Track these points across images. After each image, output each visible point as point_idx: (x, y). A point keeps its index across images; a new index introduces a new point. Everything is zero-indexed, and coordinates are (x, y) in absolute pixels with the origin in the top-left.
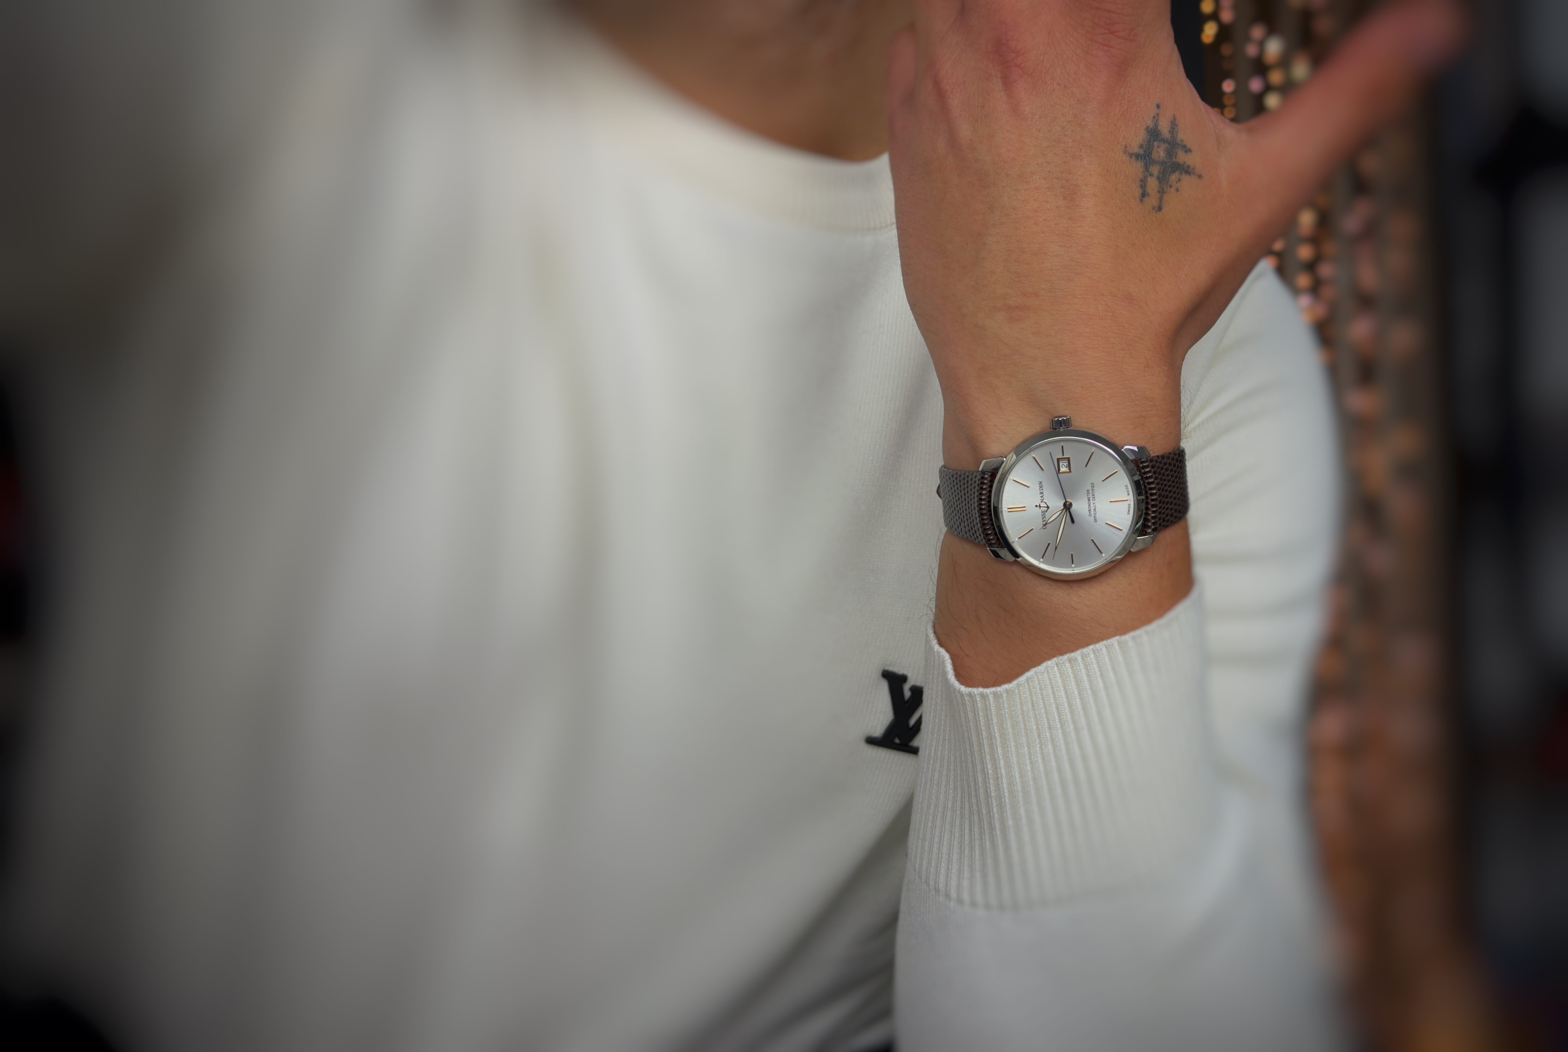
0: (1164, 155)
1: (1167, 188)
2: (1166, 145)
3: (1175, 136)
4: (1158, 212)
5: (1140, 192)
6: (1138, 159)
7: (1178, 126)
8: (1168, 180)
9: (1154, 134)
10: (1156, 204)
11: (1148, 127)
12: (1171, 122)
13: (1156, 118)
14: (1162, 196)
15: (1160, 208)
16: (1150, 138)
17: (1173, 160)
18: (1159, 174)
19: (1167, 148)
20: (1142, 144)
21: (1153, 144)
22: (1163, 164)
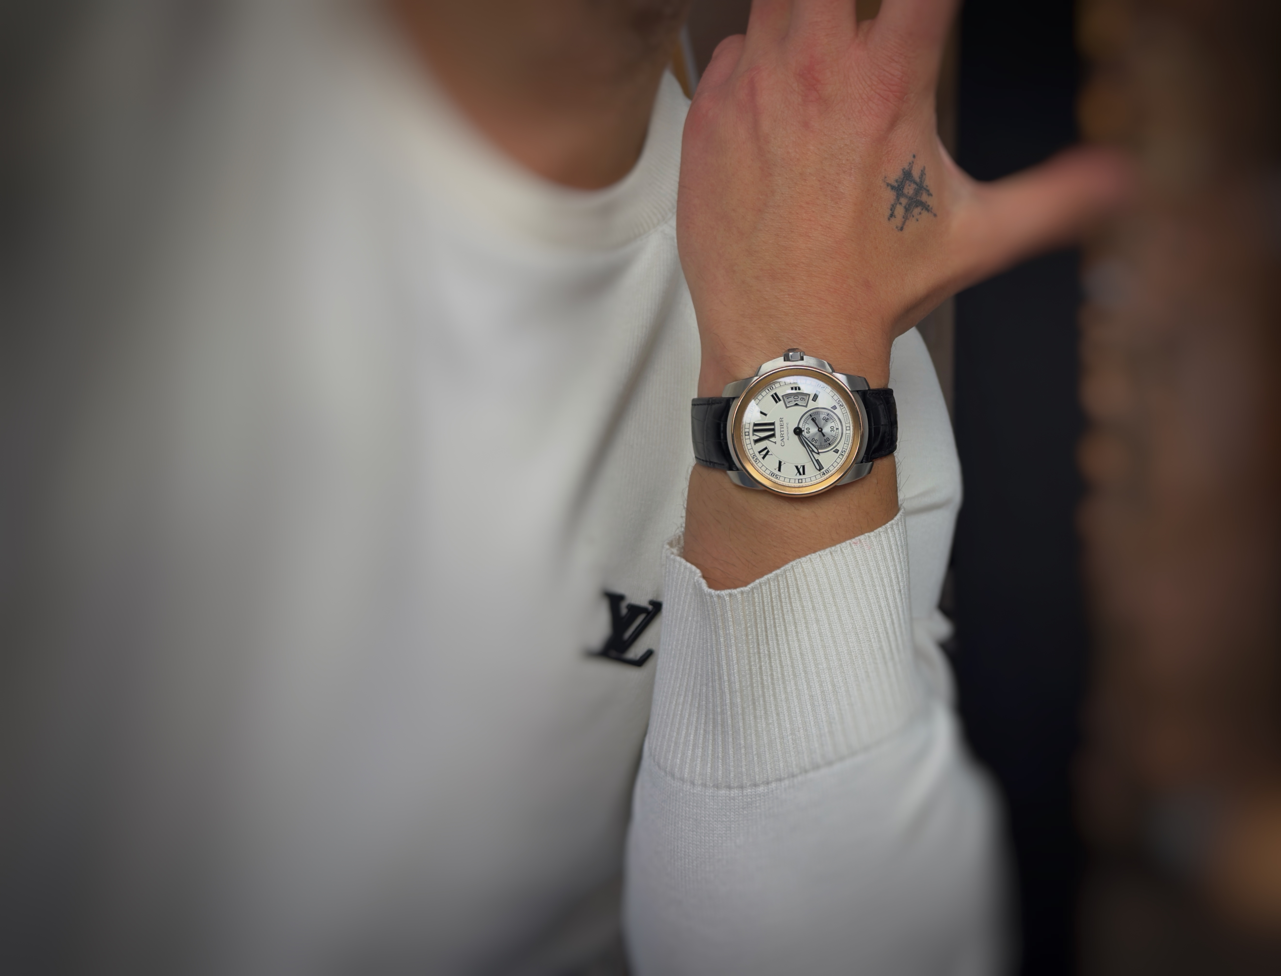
0: (912, 193)
1: (910, 216)
2: (915, 186)
3: (923, 181)
4: (900, 231)
5: (890, 213)
6: (892, 189)
7: (925, 174)
8: (912, 211)
9: (907, 175)
10: (899, 225)
12: (922, 171)
13: (911, 164)
14: (905, 221)
15: (902, 229)
16: (904, 177)
17: (918, 198)
18: (906, 205)
19: (916, 188)
20: (897, 180)
21: (906, 182)
22: (910, 198)
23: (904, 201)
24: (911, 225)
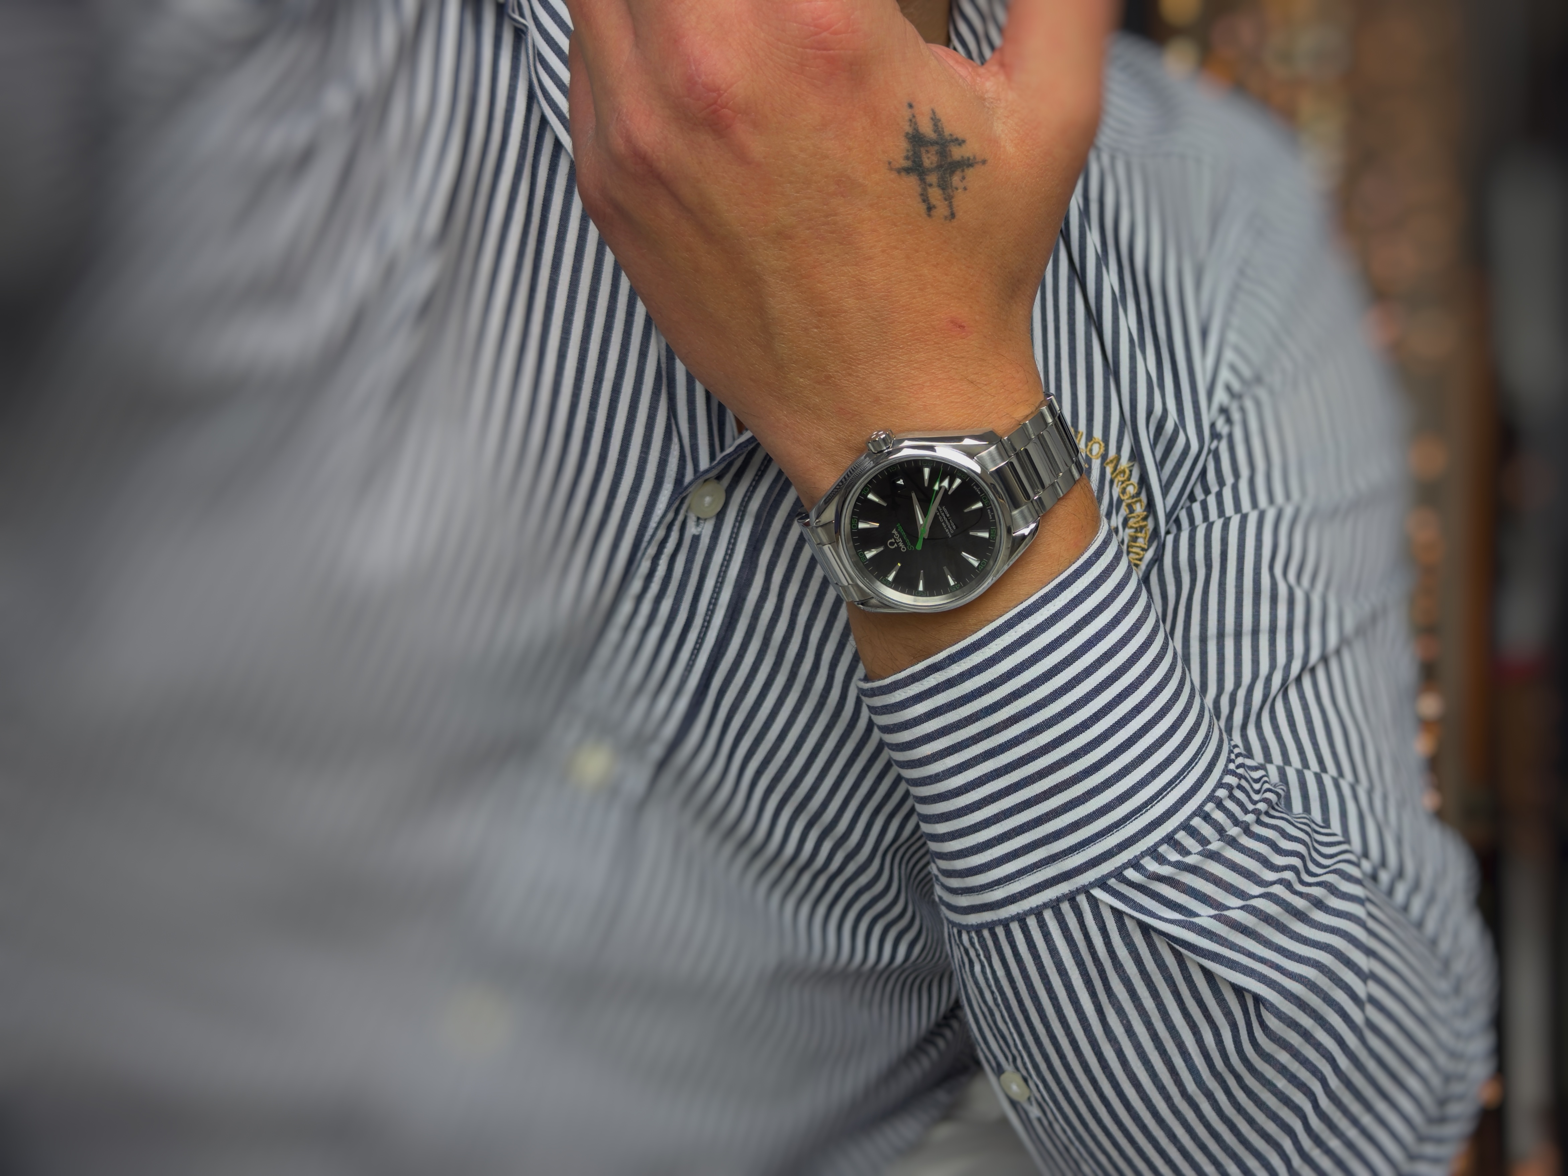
0: (936, 159)
1: (953, 191)
2: (936, 148)
3: (942, 132)
4: (952, 220)
5: (925, 207)
6: (908, 173)
7: (939, 120)
8: (951, 183)
9: (916, 140)
10: (947, 213)
11: (907, 134)
12: (932, 119)
13: (913, 121)
14: (951, 203)
15: (953, 215)
16: (914, 146)
17: (949, 160)
18: (939, 181)
19: (937, 150)
20: (908, 155)
21: (920, 151)
22: (939, 167)
23: (932, 178)
24: (962, 200)
